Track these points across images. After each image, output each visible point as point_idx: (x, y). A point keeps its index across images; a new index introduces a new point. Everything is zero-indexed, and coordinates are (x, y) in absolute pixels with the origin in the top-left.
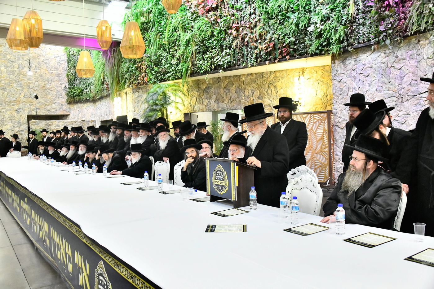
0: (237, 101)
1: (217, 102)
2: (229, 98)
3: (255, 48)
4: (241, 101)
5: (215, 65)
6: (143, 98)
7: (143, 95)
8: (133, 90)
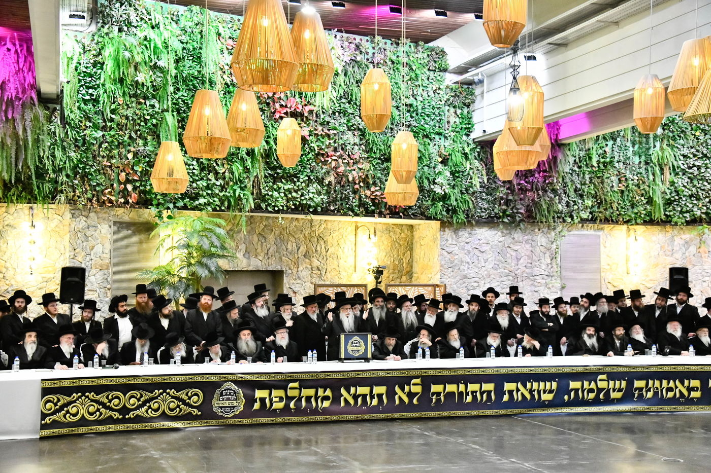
0: (277, 257)
1: (247, 256)
2: (266, 252)
3: (355, 192)
4: (281, 259)
5: (298, 203)
6: (98, 231)
7: (99, 226)
8: (73, 212)
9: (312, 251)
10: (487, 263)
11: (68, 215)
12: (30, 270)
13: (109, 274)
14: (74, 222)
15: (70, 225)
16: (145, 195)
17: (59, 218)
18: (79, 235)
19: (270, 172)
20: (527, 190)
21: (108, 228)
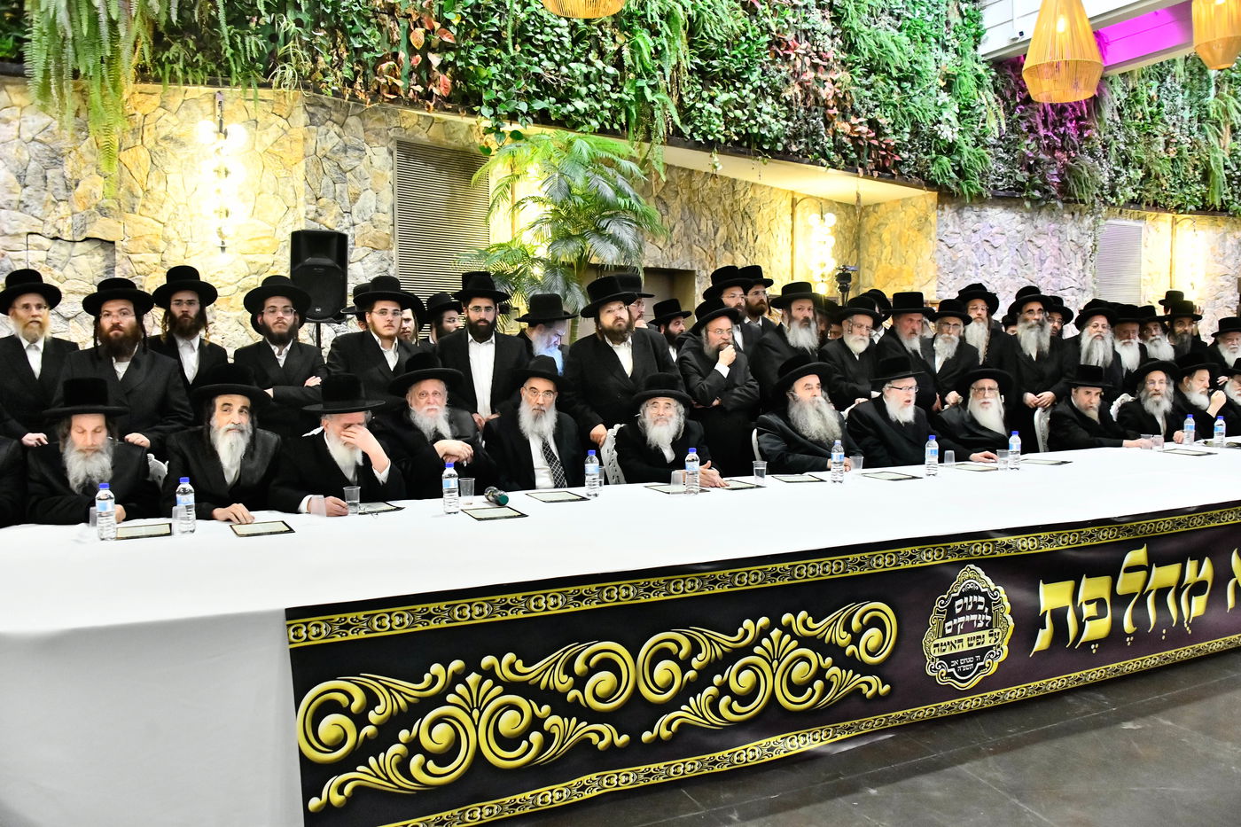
3: (827, 124)
4: (691, 248)
5: (744, 132)
6: (366, 160)
7: (367, 148)
8: (311, 109)
9: (736, 237)
10: (1002, 266)
11: (301, 118)
12: (220, 240)
13: (391, 259)
14: (314, 135)
15: (305, 139)
16: (465, 83)
17: (282, 122)
18: (326, 164)
19: (698, 61)
20: (1055, 148)
21: (387, 155)
